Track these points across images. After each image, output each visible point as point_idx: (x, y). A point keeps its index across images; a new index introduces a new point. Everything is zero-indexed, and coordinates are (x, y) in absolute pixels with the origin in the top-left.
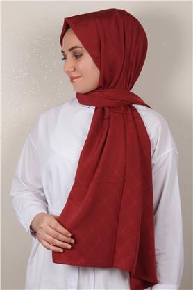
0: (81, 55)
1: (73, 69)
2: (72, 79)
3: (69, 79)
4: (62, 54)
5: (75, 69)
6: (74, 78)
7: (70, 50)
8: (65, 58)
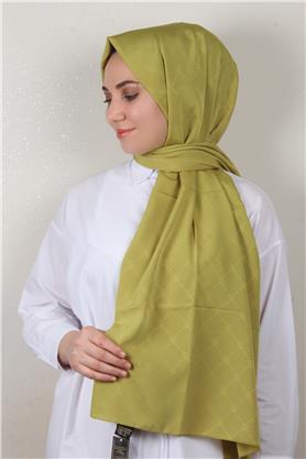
0: (137, 95)
1: (122, 117)
2: (120, 133)
3: (115, 134)
4: (102, 91)
5: (125, 118)
6: (124, 131)
7: (119, 86)
8: (109, 101)
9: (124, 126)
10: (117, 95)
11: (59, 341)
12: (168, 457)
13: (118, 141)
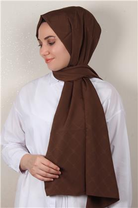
0: (54, 42)
1: (48, 53)
2: (47, 60)
3: (44, 61)
4: (38, 41)
5: (49, 53)
6: (49, 60)
7: (46, 38)
8: (41, 45)
9: (49, 57)
10: (45, 43)
11: (20, 159)
12: (67, 207)
13: (46, 64)
